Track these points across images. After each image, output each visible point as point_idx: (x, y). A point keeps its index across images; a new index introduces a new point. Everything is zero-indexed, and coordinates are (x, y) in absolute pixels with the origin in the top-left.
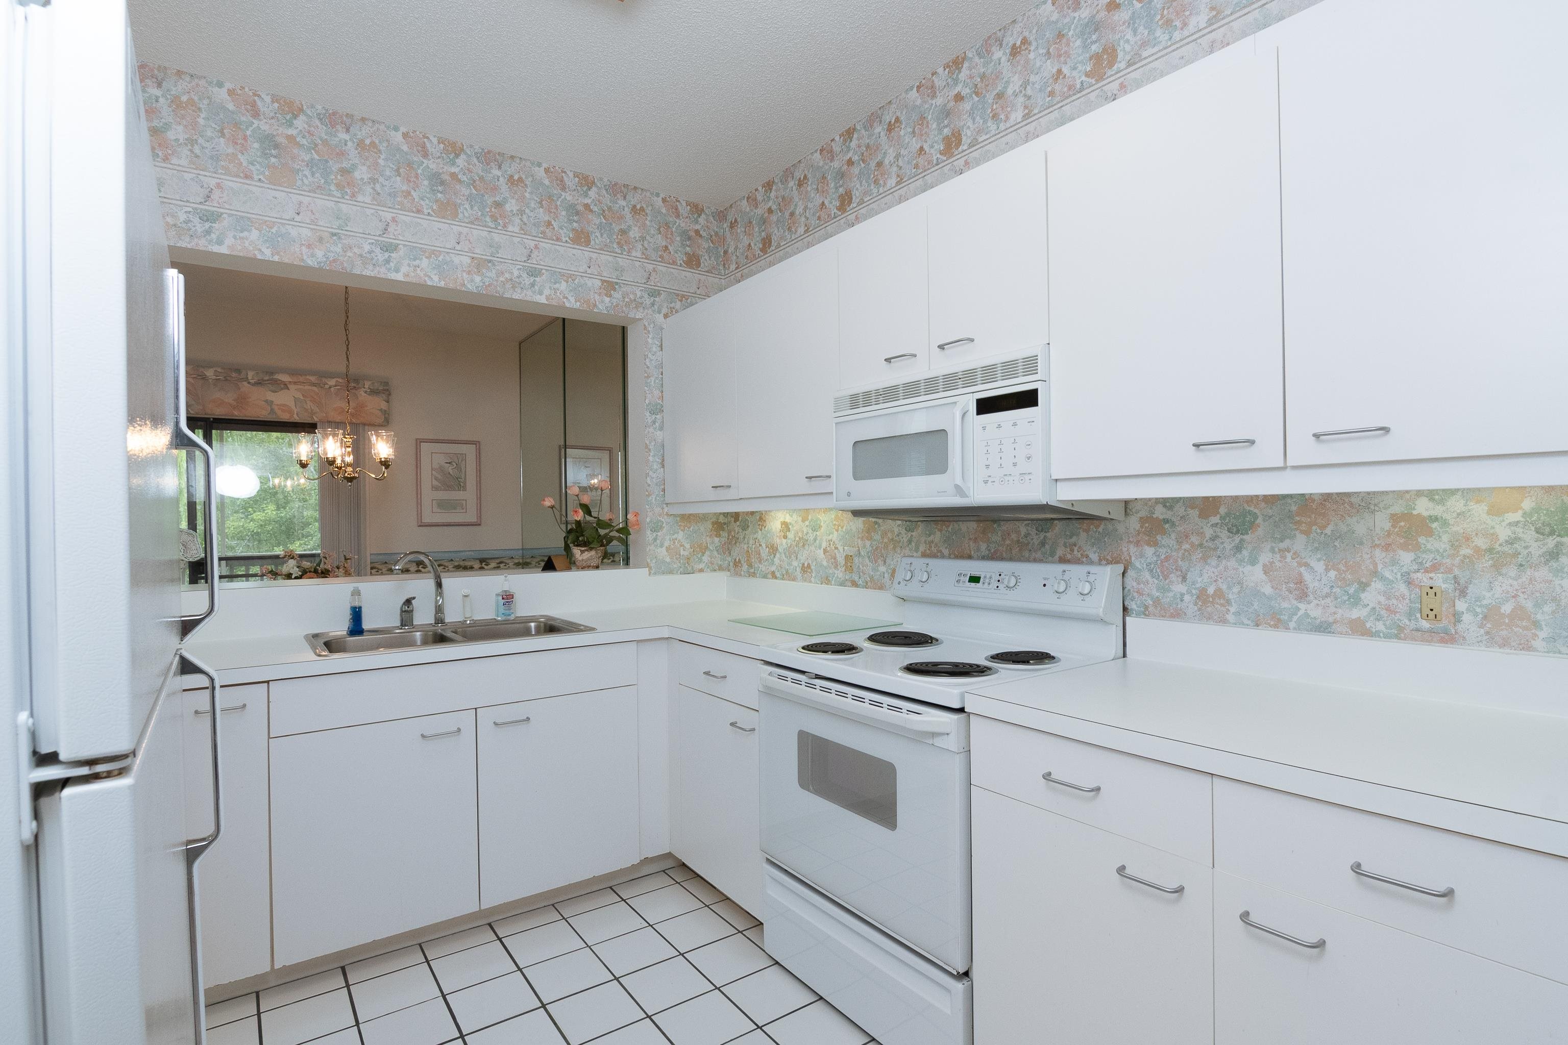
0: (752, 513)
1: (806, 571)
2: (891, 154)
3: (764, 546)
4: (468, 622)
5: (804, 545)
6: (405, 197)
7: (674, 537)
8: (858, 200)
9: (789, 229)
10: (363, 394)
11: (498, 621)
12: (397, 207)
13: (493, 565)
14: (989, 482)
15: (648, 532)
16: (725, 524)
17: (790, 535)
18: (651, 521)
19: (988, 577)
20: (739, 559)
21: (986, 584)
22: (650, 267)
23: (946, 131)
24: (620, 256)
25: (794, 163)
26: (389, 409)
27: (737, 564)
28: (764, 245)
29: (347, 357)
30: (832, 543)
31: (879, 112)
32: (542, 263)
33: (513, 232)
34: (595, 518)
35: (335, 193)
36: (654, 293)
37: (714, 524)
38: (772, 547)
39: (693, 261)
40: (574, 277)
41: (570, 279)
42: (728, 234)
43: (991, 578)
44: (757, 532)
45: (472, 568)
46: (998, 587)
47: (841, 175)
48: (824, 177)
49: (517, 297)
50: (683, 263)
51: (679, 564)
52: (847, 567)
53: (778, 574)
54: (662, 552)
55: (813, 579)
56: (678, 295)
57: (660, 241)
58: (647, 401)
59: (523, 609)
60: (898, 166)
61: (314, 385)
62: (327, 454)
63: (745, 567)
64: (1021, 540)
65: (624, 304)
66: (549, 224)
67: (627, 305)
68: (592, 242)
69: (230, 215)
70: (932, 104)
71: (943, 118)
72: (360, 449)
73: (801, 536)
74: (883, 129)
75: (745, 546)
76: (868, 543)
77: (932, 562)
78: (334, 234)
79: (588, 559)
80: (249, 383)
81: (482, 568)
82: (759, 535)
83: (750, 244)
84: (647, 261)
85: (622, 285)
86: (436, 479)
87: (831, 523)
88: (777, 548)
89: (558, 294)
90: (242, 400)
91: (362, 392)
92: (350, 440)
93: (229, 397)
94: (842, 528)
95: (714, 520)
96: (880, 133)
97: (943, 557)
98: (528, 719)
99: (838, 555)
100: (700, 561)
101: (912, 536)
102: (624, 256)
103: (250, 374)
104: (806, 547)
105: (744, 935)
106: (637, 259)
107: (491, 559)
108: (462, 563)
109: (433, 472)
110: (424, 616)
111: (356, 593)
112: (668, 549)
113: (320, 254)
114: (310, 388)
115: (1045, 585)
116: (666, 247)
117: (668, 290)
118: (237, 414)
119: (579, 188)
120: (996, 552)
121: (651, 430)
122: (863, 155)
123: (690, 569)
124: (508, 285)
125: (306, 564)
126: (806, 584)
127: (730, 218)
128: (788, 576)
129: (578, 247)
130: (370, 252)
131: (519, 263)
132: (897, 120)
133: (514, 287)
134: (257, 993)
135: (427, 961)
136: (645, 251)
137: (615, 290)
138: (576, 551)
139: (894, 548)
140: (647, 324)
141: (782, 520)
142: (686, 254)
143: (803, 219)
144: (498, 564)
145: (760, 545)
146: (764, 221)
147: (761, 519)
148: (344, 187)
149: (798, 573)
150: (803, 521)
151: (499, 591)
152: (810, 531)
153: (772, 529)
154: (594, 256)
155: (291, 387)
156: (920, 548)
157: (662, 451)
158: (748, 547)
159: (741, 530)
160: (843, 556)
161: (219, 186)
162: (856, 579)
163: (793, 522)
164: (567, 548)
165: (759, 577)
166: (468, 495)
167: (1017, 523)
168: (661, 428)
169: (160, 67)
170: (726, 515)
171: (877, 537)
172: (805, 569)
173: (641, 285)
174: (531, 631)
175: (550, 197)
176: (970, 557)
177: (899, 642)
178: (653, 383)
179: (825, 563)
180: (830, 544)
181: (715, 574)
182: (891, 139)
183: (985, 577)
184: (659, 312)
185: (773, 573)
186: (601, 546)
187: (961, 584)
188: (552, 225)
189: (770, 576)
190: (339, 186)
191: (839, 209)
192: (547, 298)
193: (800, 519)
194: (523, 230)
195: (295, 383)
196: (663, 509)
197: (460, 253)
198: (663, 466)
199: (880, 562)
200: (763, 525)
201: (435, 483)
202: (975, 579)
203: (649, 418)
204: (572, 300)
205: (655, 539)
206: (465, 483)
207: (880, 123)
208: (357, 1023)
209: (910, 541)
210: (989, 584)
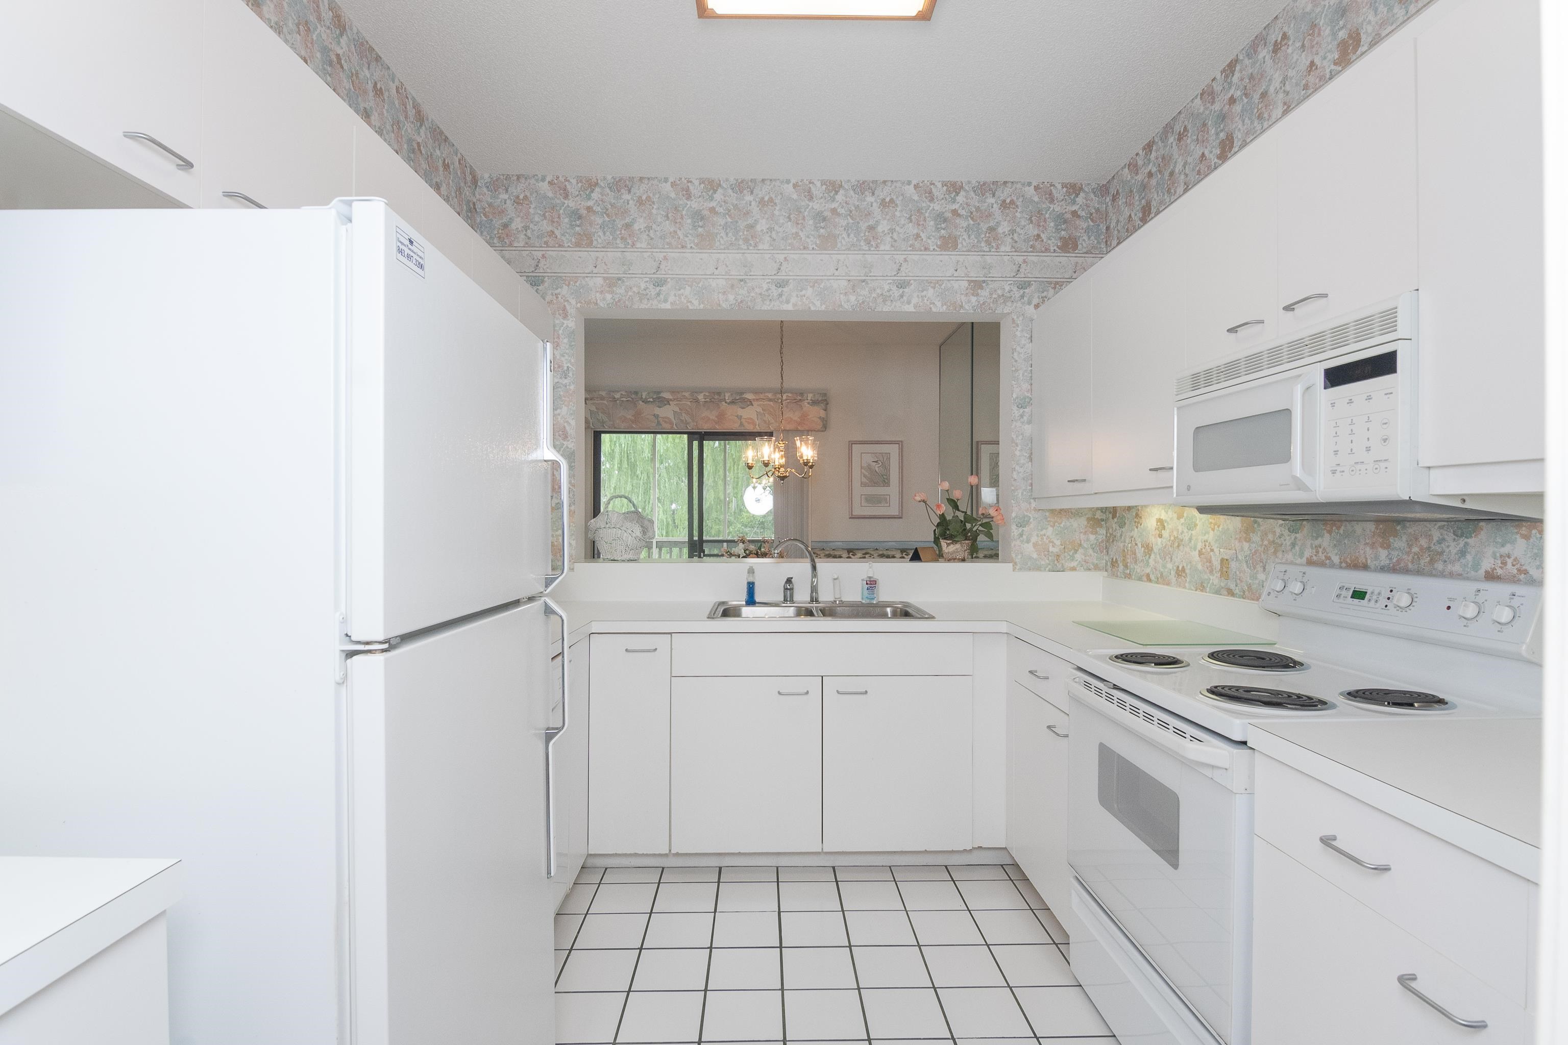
0: (1129, 508)
1: (1181, 575)
2: (1277, 77)
3: (1140, 545)
4: (838, 602)
5: (1178, 546)
6: (794, 239)
7: (1042, 533)
8: (1239, 143)
9: (1169, 191)
10: (807, 405)
11: (862, 603)
12: (788, 248)
13: (859, 555)
14: (1338, 472)
15: (1014, 527)
16: (1102, 520)
17: (1166, 534)
18: (1016, 517)
19: (1376, 592)
20: (1116, 559)
21: (1373, 602)
22: (1020, 259)
23: (1342, 34)
24: (988, 253)
25: (1173, 116)
26: (827, 416)
27: (1114, 563)
28: (1144, 213)
29: (782, 376)
30: (1207, 544)
31: (1264, 33)
32: (911, 274)
33: (884, 250)
34: (963, 512)
35: (742, 246)
36: (1024, 285)
37: (1089, 520)
38: (1148, 546)
39: (1069, 245)
40: (940, 283)
41: (937, 285)
42: (1110, 208)
43: (1379, 594)
44: (1134, 530)
45: (894, 557)
46: (1386, 606)
47: (1222, 117)
48: (1204, 125)
49: (887, 310)
50: (1057, 249)
51: (1047, 561)
52: (1222, 573)
53: (1152, 577)
54: (1029, 549)
55: (1187, 585)
56: (1050, 283)
57: (1032, 230)
58: (1015, 396)
59: (885, 594)
60: (1284, 91)
61: (770, 400)
62: (763, 458)
63: (1121, 567)
64: (1433, 547)
65: (992, 301)
66: (918, 236)
67: (995, 301)
68: (960, 246)
69: (672, 279)
70: (1325, 5)
71: (1337, 20)
72: (790, 452)
73: (1176, 536)
74: (1268, 52)
75: (1122, 545)
76: (1246, 545)
77: (1312, 571)
78: (741, 280)
79: (954, 552)
80: (726, 402)
81: (849, 557)
82: (1135, 533)
83: (1130, 215)
84: (1016, 254)
85: (990, 283)
86: (865, 476)
87: (1207, 522)
88: (1152, 548)
89: (925, 301)
90: (721, 417)
91: (805, 403)
92: (783, 445)
93: (713, 415)
94: (1219, 527)
95: (1090, 515)
96: (1264, 58)
97: (1332, 566)
98: (866, 692)
99: (1213, 559)
100: (1072, 558)
101: (1296, 538)
102: (993, 254)
103: (727, 395)
104: (1181, 547)
105: (1059, 948)
106: (1006, 254)
107: (858, 549)
108: (885, 553)
109: (863, 471)
110: (802, 596)
111: (751, 571)
112: (1035, 545)
113: (731, 297)
114: (768, 403)
115: (1449, 608)
116: (1038, 236)
117: (1039, 280)
118: (719, 428)
119: (947, 196)
120: (1399, 561)
121: (1019, 424)
122: (1246, 89)
123: (1059, 566)
124: (880, 300)
125: (752, 547)
126: (1180, 589)
127: (1113, 191)
128: (1162, 580)
129: (944, 253)
130: (768, 290)
131: (889, 278)
132: (1285, 36)
133: (884, 301)
134: (663, 868)
135: (778, 882)
136: (1014, 244)
137: (982, 288)
138: (943, 543)
139: (1275, 552)
140: (1015, 317)
141: (1157, 516)
142: (1061, 238)
143: (1182, 177)
144: (863, 554)
145: (1136, 544)
146: (1144, 187)
147: (1137, 515)
148: (749, 240)
149: (1173, 577)
150: (1179, 518)
151: (865, 577)
152: (1186, 530)
153: (1147, 527)
154: (961, 259)
155: (755, 404)
156: (1305, 553)
157: (1030, 444)
158: (1124, 546)
159: (1118, 528)
160: (1219, 560)
161: (665, 258)
162: (1232, 586)
163: (1168, 520)
164: (936, 541)
165: (1134, 579)
166: (892, 491)
167: (1427, 524)
168: (1029, 422)
169: (629, 177)
170: (1104, 510)
171: (1256, 538)
172: (1180, 572)
173: (1011, 279)
174: (888, 615)
175: (919, 211)
176: (1365, 567)
177: (1249, 663)
178: (1021, 375)
179: (1200, 567)
180: (1205, 545)
181: (1088, 573)
182: (1277, 61)
183: (1372, 593)
184: (1029, 303)
185: (1148, 575)
186: (966, 539)
187: (1341, 600)
188: (921, 237)
189: (1145, 578)
190: (746, 241)
191: (1219, 157)
192: (915, 307)
193: (1175, 516)
194: (894, 247)
195: (757, 400)
196: (1030, 503)
197: (838, 278)
198: (1031, 461)
199: (1259, 568)
200: (1138, 523)
201: (864, 480)
202: (1359, 595)
203: (1017, 412)
204: (939, 304)
205: (1021, 535)
206: (889, 480)
207: (1265, 45)
208: (715, 911)
209: (1293, 545)
210: (1376, 601)
